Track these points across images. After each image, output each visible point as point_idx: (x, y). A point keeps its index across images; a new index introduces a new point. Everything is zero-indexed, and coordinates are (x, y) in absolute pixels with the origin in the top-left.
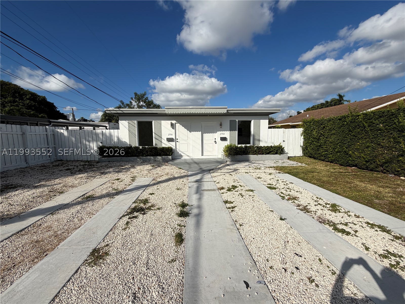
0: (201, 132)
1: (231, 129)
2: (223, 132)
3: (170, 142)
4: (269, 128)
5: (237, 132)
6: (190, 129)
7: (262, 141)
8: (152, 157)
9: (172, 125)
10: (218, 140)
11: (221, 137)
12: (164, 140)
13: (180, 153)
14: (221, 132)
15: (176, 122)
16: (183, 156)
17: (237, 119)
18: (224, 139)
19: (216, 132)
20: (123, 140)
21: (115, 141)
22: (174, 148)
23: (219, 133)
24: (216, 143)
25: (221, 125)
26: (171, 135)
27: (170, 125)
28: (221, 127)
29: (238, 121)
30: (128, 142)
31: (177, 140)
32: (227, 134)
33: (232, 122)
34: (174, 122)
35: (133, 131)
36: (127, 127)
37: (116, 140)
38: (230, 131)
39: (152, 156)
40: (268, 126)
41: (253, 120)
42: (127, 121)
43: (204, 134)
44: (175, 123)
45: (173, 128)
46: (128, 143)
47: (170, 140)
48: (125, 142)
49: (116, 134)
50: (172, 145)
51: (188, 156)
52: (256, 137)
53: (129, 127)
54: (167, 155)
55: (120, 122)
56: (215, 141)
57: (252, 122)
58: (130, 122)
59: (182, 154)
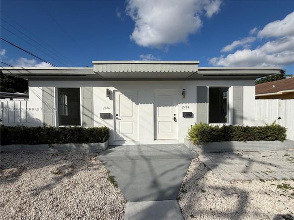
0: (153, 105)
1: (200, 100)
2: (187, 105)
3: (105, 120)
4: (257, 98)
5: (208, 104)
6: (137, 99)
7: (246, 119)
8: (74, 146)
9: (109, 93)
10: (180, 116)
11: (184, 113)
12: (97, 116)
13: (121, 135)
14: (184, 104)
15: (115, 89)
16: (125, 141)
17: (208, 85)
18: (188, 115)
19: (176, 105)
20: (35, 117)
21: (22, 118)
22: (111, 128)
23: (180, 106)
24: (176, 121)
25: (184, 93)
26: (108, 108)
27: (105, 94)
28: (183, 96)
29: (209, 88)
30: (41, 119)
31: (116, 117)
32: (192, 107)
33: (200, 90)
34: (112, 89)
35: (50, 103)
36: (41, 96)
37: (23, 116)
38: (198, 103)
39: (75, 142)
40: (254, 95)
41: (232, 87)
42: (41, 88)
43: (157, 108)
44: (114, 91)
45: (111, 99)
46: (42, 121)
47: (106, 116)
48: (37, 119)
49: (24, 107)
50: (108, 124)
51: (133, 140)
52: (238, 113)
53: (43, 96)
54: (99, 142)
55: (31, 89)
56: (175, 118)
57: (231, 90)
58: (45, 89)
59: (125, 138)
